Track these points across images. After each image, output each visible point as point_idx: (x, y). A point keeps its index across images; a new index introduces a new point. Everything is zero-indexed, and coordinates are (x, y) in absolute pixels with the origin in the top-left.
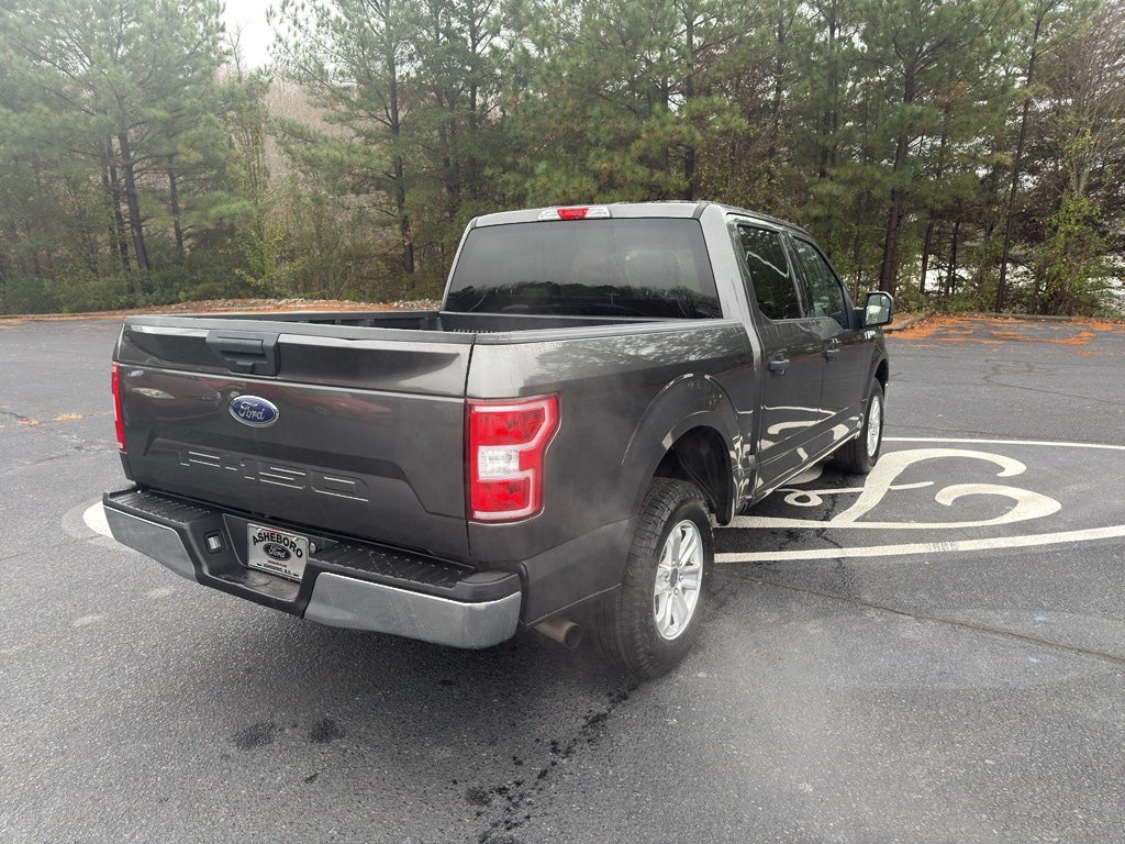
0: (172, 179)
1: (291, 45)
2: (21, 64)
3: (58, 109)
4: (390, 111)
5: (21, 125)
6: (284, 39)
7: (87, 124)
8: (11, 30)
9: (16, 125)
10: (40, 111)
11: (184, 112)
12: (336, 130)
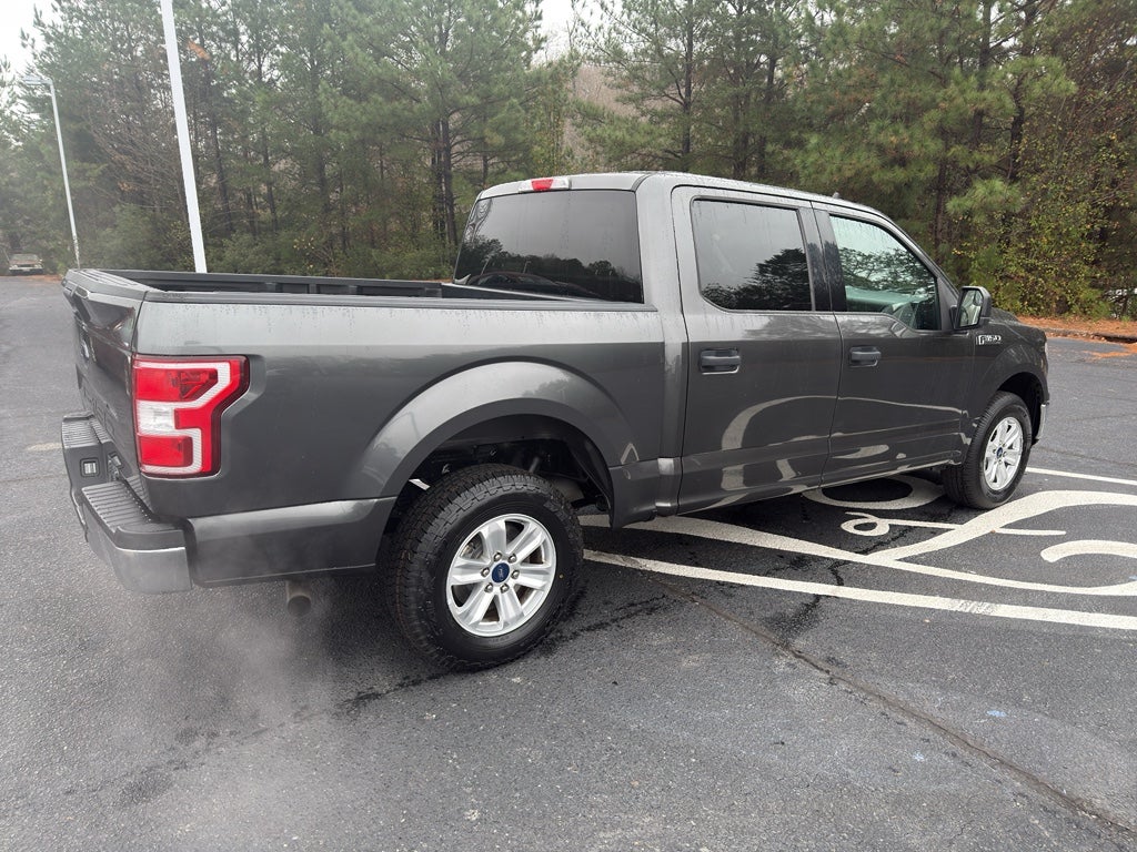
0: (486, 161)
1: (592, 29)
2: (364, 60)
3: (389, 99)
4: (683, 91)
5: (362, 114)
6: (586, 21)
7: (411, 110)
8: (361, 30)
9: (358, 113)
10: (376, 101)
11: (493, 98)
12: (630, 111)
